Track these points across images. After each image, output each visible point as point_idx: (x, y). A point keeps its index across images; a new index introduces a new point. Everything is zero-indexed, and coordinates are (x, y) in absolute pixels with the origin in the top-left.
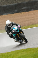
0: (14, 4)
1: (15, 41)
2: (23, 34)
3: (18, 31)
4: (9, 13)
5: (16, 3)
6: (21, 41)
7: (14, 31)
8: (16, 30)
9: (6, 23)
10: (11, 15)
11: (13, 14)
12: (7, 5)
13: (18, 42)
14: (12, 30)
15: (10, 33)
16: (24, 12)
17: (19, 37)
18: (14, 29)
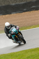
0: (23, 3)
1: (14, 42)
2: (21, 35)
3: (17, 33)
4: (18, 12)
5: (25, 2)
6: (20, 42)
7: (13, 33)
8: (15, 32)
9: (5, 25)
10: (20, 14)
11: (22, 13)
12: (16, 4)
13: (17, 43)
14: (11, 31)
15: (9, 35)
16: (33, 11)
17: (18, 38)
18: (12, 31)
